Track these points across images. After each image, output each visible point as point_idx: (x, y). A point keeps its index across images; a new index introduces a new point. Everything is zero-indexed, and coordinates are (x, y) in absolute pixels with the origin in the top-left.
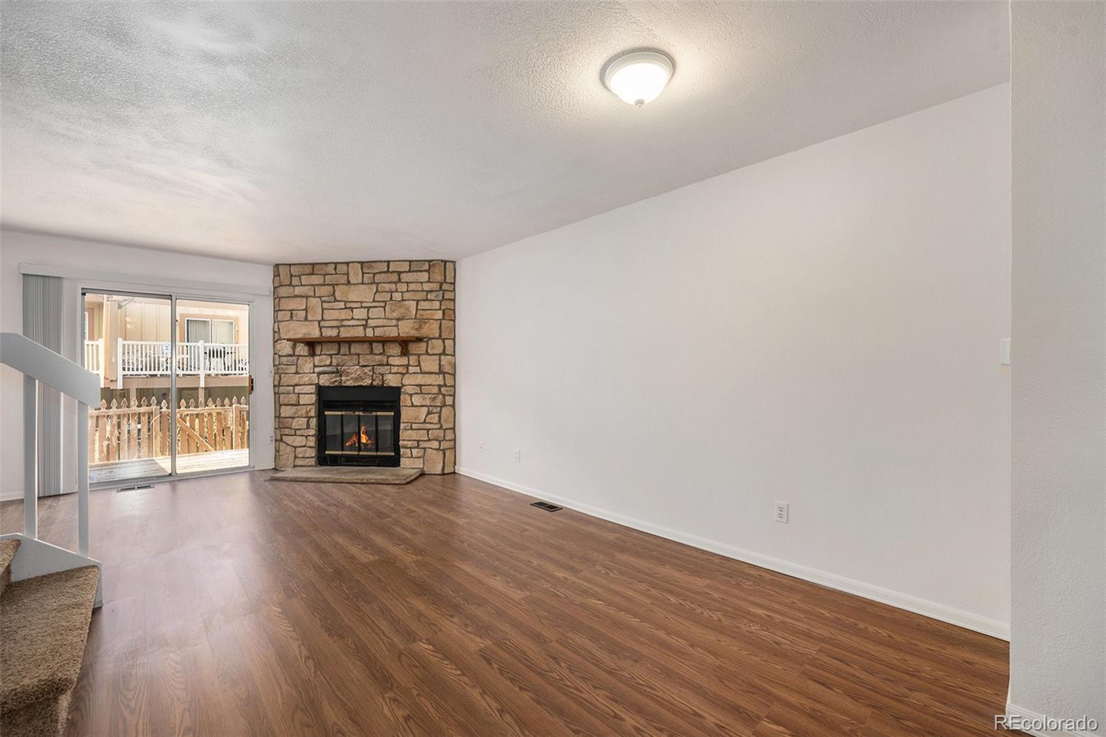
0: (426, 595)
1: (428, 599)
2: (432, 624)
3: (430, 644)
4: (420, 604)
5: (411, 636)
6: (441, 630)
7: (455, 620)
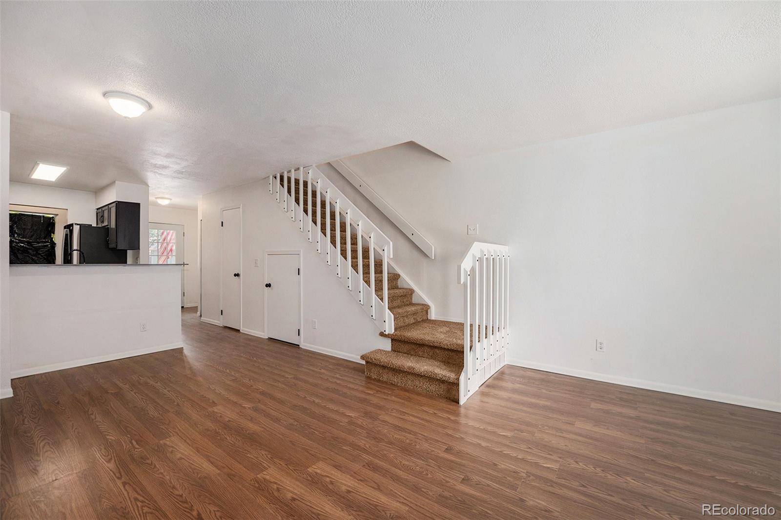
0: (249, 434)
1: (246, 431)
2: (243, 416)
3: (245, 407)
4: (253, 427)
5: (256, 409)
6: (238, 413)
7: (227, 419)
